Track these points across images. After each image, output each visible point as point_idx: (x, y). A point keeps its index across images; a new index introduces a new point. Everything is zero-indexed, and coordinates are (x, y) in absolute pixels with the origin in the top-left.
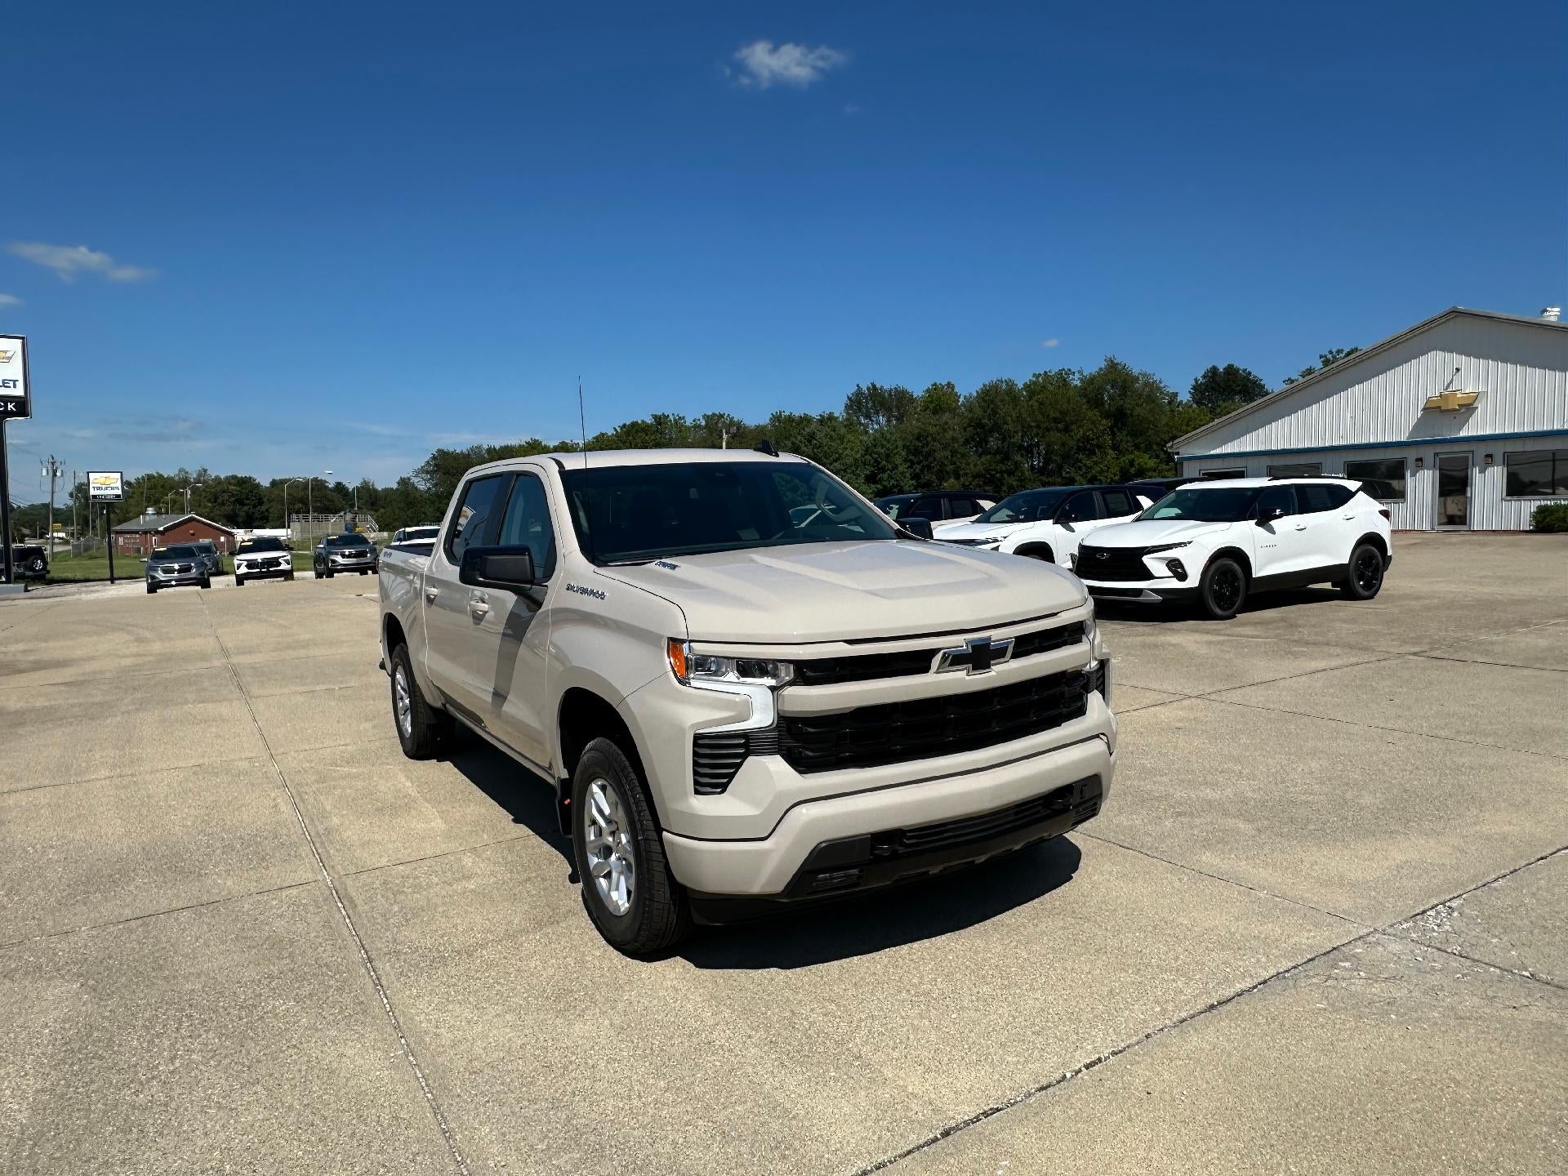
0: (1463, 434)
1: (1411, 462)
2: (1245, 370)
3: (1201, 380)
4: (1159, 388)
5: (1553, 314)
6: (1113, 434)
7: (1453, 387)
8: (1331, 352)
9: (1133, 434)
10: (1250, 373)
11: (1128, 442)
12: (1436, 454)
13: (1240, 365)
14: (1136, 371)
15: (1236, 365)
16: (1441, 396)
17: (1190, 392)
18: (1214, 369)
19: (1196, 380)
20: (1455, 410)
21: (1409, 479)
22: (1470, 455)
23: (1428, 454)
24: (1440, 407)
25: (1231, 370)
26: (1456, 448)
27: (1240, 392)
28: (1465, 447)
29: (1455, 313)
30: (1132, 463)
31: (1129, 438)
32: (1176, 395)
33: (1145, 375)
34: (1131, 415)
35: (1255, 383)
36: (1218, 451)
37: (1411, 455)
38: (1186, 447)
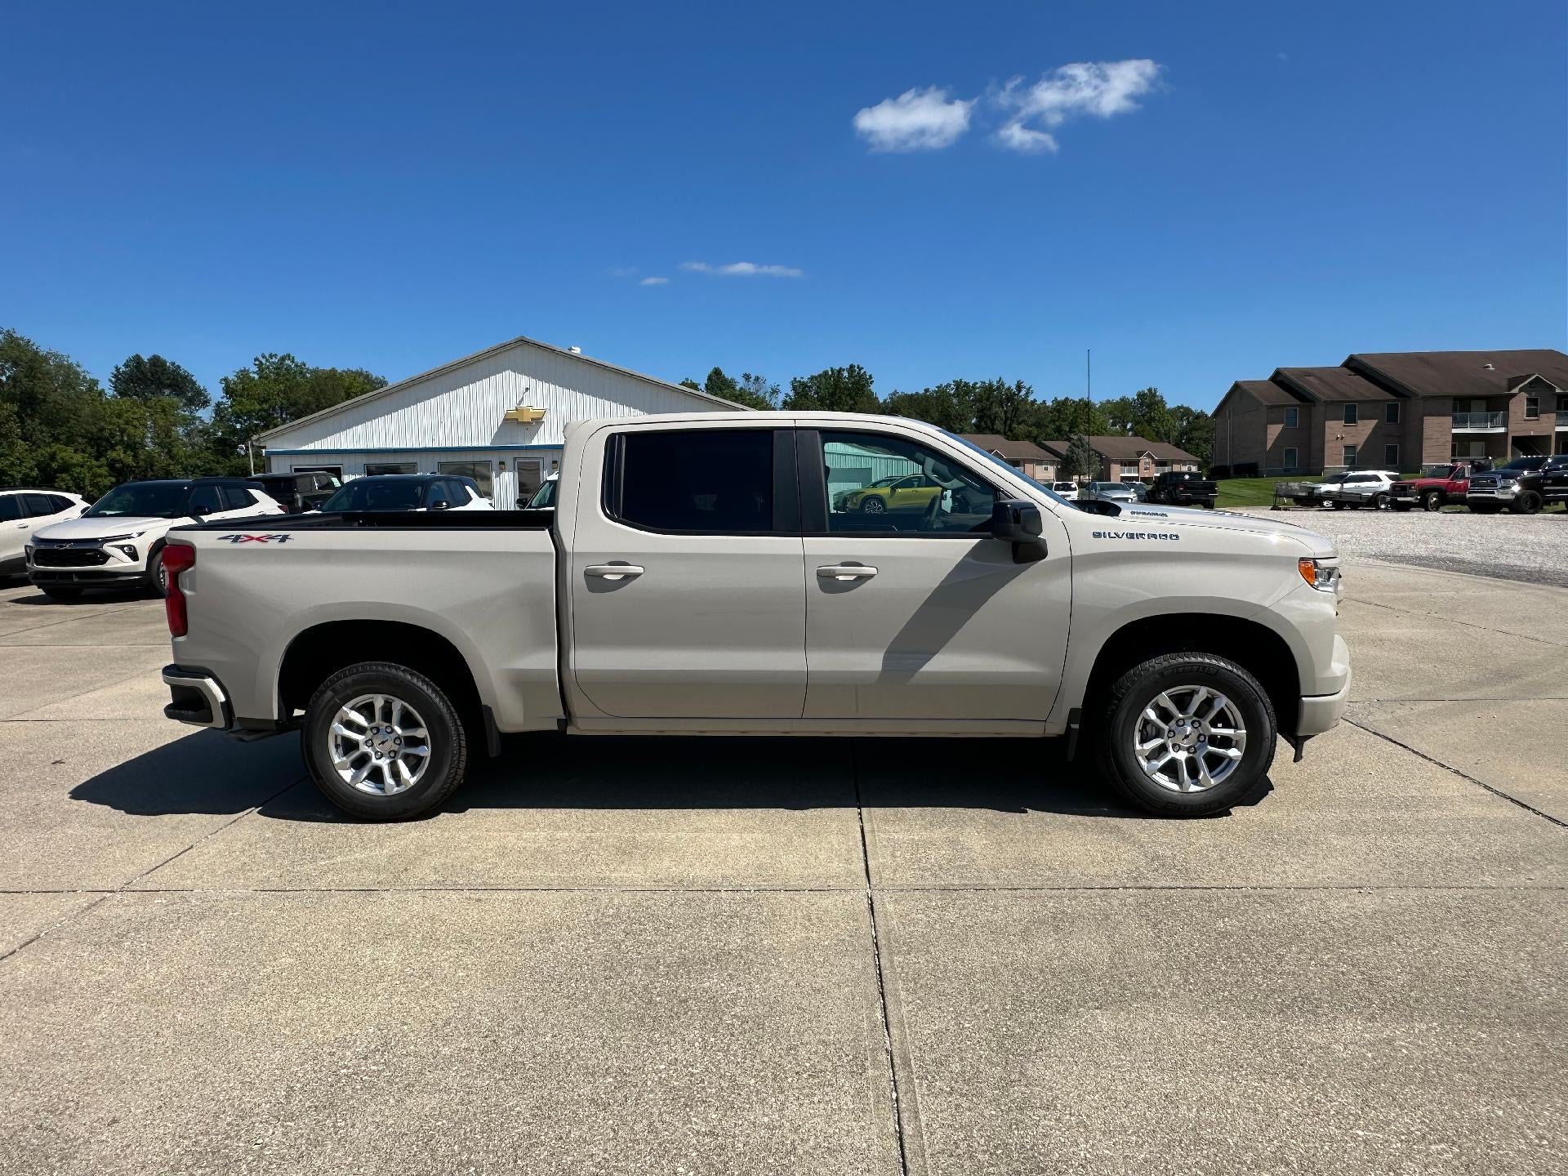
0: (535, 442)
1: (495, 463)
2: (173, 364)
3: (123, 369)
4: (77, 374)
5: (577, 351)
6: (22, 422)
7: (524, 405)
8: (264, 357)
9: (50, 422)
10: (179, 367)
11: (42, 432)
12: (515, 459)
13: (169, 357)
14: (43, 351)
15: (163, 356)
16: (517, 410)
17: (110, 380)
18: (137, 359)
19: (117, 369)
20: (529, 423)
21: (495, 481)
22: (541, 461)
23: (508, 458)
24: (517, 419)
25: (156, 361)
26: (529, 454)
27: (169, 386)
28: (536, 454)
29: (523, 342)
30: (53, 457)
31: (45, 429)
32: (96, 382)
33: (56, 356)
34: (44, 401)
35: (186, 377)
36: (310, 447)
37: (494, 459)
38: (274, 441)
